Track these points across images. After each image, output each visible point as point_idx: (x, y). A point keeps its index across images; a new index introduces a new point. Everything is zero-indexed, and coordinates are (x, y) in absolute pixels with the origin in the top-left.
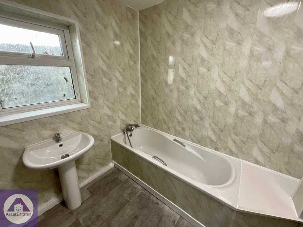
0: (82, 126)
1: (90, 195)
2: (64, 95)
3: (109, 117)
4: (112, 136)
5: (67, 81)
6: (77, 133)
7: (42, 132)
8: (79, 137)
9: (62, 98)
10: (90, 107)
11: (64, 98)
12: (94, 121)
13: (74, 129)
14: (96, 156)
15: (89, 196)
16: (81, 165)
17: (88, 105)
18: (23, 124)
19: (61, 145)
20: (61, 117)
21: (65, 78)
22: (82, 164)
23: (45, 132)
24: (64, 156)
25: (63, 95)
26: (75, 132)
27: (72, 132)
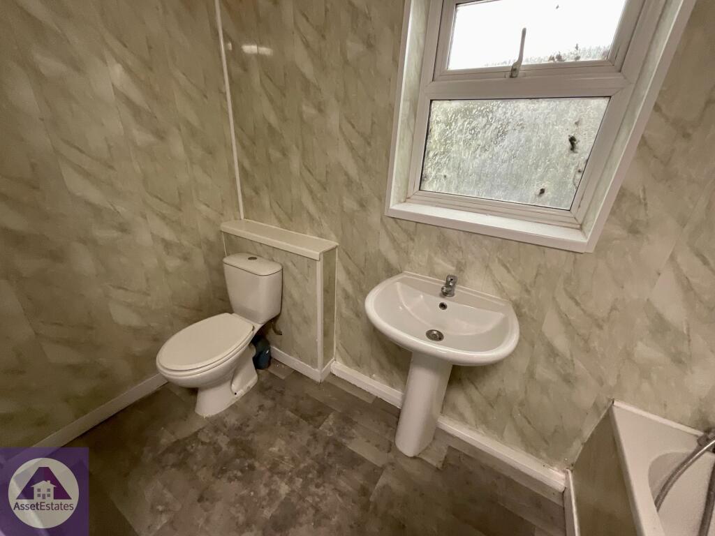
0: (526, 296)
1: (440, 466)
2: (542, 191)
3: (660, 327)
4: (622, 399)
5: (573, 148)
6: (501, 304)
7: (436, 259)
8: (494, 319)
9: (530, 200)
10: (591, 251)
11: (537, 198)
12: (577, 304)
13: (501, 290)
14: (521, 404)
15: (435, 464)
16: (471, 386)
17: (585, 241)
18: (416, 226)
19: (443, 306)
20: (486, 242)
21: (572, 140)
22: (477, 388)
23: (441, 261)
24: (435, 332)
25: (538, 191)
26: (499, 298)
27: (492, 294)
